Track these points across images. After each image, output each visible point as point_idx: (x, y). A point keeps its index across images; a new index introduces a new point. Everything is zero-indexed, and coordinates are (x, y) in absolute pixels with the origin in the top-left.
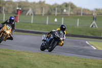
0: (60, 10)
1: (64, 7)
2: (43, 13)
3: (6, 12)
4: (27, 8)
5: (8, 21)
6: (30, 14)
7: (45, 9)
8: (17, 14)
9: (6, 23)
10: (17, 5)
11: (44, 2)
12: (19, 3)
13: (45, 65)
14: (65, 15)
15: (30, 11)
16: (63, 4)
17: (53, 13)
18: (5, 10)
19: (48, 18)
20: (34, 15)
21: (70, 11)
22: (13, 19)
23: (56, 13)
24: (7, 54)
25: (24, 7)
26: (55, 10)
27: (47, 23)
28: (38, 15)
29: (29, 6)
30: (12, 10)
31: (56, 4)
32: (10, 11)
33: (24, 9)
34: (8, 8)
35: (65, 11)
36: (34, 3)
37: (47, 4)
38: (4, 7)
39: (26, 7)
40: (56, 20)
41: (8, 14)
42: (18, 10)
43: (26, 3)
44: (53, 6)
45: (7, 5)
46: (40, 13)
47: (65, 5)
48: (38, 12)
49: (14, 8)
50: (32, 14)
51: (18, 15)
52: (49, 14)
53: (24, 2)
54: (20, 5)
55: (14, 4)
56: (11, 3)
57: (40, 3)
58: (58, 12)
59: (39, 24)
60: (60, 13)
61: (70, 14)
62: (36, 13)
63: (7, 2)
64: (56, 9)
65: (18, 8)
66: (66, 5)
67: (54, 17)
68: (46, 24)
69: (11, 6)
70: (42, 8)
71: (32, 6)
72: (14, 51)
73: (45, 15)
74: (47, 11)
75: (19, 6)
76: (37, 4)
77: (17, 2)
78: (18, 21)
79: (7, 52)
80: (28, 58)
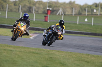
0: (90, 10)
1: (95, 7)
2: (74, 13)
3: (37, 12)
4: (57, 8)
5: (23, 18)
6: (60, 14)
7: (75, 9)
8: (47, 14)
9: (21, 20)
10: (48, 5)
11: (74, 2)
12: (49, 3)
13: (75, 64)
14: (95, 15)
15: (61, 11)
16: (93, 4)
17: (83, 13)
18: (35, 10)
19: (78, 17)
20: (65, 15)
21: (100, 11)
22: (27, 15)
23: (86, 13)
24: (37, 54)
25: (54, 7)
26: (85, 10)
27: (78, 23)
28: (68, 15)
29: (59, 6)
30: (43, 10)
31: (86, 4)
32: (41, 11)
33: (55, 9)
34: (38, 8)
35: (95, 11)
36: (64, 3)
37: (77, 4)
38: (34, 7)
39: (56, 6)
40: (86, 20)
41: (38, 13)
42: (48, 10)
43: (57, 3)
44: (83, 6)
45: (37, 5)
46: (70, 13)
47: (95, 5)
48: (69, 12)
49: (44, 8)
50: (62, 14)
51: (49, 15)
52: (79, 14)
53: (55, 2)
54: (50, 4)
55: (44, 4)
56: (41, 3)
57: (70, 3)
58: (88, 12)
59: (70, 23)
60: (90, 13)
61: (100, 14)
62: (67, 13)
63: (37, 2)
64: (87, 9)
65: (48, 8)
66: (97, 5)
67: (85, 16)
68: (76, 24)
69: (42, 6)
70: (73, 8)
71: (62, 6)
72: (44, 51)
73: (75, 15)
74: (77, 11)
75: (50, 6)
76: (67, 4)
77: (47, 2)
78: (49, 21)
79: (37, 51)
80: (58, 57)
